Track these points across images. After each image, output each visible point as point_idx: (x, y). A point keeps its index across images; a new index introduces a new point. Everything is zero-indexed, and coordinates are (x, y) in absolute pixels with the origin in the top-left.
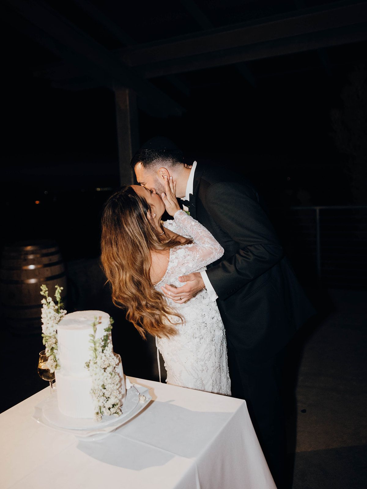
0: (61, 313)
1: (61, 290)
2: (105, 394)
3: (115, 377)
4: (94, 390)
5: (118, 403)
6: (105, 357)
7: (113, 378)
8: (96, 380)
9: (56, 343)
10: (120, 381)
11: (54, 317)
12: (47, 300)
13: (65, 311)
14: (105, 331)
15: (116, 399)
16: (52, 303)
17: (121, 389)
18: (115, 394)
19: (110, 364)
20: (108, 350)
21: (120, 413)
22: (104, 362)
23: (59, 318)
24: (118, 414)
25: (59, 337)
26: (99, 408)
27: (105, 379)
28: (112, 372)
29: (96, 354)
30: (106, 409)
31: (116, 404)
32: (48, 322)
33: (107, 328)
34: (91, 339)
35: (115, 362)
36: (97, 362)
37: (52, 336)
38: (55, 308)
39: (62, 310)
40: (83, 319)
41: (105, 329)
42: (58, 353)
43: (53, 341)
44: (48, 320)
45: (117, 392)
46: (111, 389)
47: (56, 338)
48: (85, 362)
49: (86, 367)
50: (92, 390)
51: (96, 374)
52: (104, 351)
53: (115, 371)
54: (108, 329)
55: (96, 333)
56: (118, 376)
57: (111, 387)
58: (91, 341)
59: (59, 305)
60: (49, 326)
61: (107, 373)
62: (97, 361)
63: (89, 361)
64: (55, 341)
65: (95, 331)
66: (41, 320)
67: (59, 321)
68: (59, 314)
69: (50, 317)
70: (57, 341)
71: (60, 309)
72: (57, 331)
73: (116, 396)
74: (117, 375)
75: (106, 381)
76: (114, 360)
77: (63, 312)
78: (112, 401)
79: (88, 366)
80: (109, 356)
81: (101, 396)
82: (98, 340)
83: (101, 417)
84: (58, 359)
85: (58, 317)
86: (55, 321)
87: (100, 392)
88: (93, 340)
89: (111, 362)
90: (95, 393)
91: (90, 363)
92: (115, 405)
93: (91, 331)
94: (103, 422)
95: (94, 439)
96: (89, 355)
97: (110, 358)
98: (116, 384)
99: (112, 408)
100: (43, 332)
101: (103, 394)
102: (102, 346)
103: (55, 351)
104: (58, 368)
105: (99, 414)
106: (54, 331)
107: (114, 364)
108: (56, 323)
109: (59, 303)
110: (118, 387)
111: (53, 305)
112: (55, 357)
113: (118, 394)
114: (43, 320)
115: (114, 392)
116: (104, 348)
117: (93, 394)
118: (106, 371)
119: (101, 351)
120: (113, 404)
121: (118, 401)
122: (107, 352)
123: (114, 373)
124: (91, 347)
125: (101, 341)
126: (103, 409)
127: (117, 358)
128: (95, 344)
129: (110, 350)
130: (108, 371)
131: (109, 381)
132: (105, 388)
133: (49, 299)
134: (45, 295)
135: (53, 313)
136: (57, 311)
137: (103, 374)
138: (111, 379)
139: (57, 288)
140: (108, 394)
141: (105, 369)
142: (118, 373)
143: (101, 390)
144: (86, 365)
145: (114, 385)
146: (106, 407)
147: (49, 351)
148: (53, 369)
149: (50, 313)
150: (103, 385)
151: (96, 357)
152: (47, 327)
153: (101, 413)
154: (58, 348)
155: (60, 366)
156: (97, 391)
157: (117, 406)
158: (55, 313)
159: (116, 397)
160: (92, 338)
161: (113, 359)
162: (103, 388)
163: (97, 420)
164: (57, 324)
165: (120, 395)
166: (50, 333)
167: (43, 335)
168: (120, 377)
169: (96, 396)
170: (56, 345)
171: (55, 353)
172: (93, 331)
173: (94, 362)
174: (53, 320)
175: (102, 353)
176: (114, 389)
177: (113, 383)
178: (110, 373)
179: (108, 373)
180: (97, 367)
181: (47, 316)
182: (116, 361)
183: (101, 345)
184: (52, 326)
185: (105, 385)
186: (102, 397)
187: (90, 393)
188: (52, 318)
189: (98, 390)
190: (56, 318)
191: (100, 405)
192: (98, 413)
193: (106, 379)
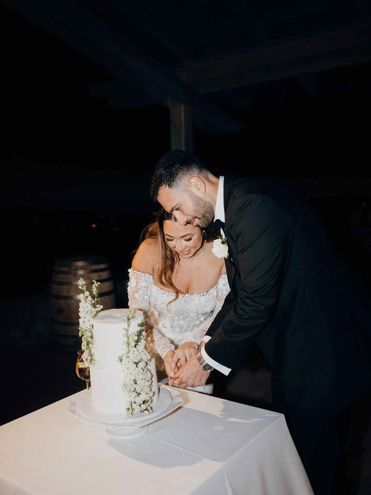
0: (97, 308)
1: (98, 285)
2: (136, 389)
3: (147, 373)
4: (126, 384)
5: (149, 400)
6: (137, 351)
7: (145, 374)
8: (127, 374)
9: (92, 337)
10: (151, 379)
11: (91, 311)
12: (85, 294)
13: (102, 307)
14: (139, 326)
15: (147, 395)
16: (90, 298)
17: (152, 386)
18: (146, 390)
19: (142, 359)
20: (140, 345)
21: (150, 410)
22: (136, 356)
23: (96, 313)
24: (149, 412)
25: (95, 331)
26: (130, 404)
27: (136, 374)
28: (144, 368)
29: (129, 348)
30: (136, 405)
31: (146, 400)
32: (85, 316)
33: (140, 323)
34: (124, 334)
35: (147, 358)
36: (129, 357)
37: (88, 330)
38: (91, 303)
39: (98, 305)
40: (118, 315)
41: (138, 324)
42: (93, 348)
43: (89, 335)
44: (85, 314)
45: (148, 389)
46: (142, 385)
47: (92, 333)
48: (118, 356)
49: (119, 361)
50: (123, 384)
51: (128, 369)
52: (137, 346)
53: (147, 367)
54: (142, 324)
55: (129, 327)
56: (150, 373)
57: (143, 382)
58: (125, 335)
59: (96, 300)
60: (86, 320)
61: (139, 370)
62: (129, 355)
63: (122, 355)
64: (91, 334)
65: (129, 325)
66: (79, 314)
67: (95, 316)
68: (95, 308)
69: (87, 311)
70: (92, 335)
71: (97, 305)
72: (93, 325)
73: (147, 392)
74: (149, 371)
75: (137, 376)
76: (147, 356)
77: (99, 307)
78: (143, 397)
79: (121, 360)
80: (141, 351)
81: (132, 392)
82: (131, 334)
83: (132, 413)
84: (94, 354)
85: (94, 312)
86: (92, 315)
87: (132, 387)
88: (127, 335)
89: (142, 356)
90: (126, 388)
91: (122, 357)
92: (146, 402)
93: (125, 325)
94: (133, 418)
95: (126, 438)
96: (122, 349)
97: (142, 353)
98: (147, 380)
99: (142, 405)
100: (80, 326)
101: (134, 389)
102: (135, 341)
103: (90, 345)
104: (93, 362)
105: (130, 410)
106: (90, 325)
107: (146, 359)
108: (92, 317)
109: (96, 298)
110: (149, 383)
111: (90, 300)
112: (90, 351)
113: (149, 390)
114: (80, 314)
115: (145, 389)
116: (136, 343)
117: (125, 389)
118: (138, 366)
119: (134, 346)
120: (143, 400)
121: (149, 398)
122: (139, 347)
123: (145, 369)
124: (125, 341)
125: (134, 335)
126: (134, 406)
127: (149, 354)
128: (128, 339)
129: (142, 345)
130: (140, 366)
131: (141, 376)
132: (136, 384)
133: (86, 294)
134: (83, 289)
135: (90, 307)
136: (94, 306)
137: (135, 369)
138: (143, 375)
139: (94, 283)
140: (139, 390)
141: (137, 364)
142: (150, 369)
143: (132, 385)
144: (119, 359)
145: (145, 381)
146: (137, 403)
147: (85, 345)
148: (88, 363)
149: (87, 307)
150: (135, 380)
151: (129, 352)
152: (84, 321)
153: (132, 409)
154: (94, 343)
155: (95, 361)
156: (128, 385)
157: (148, 403)
158: (92, 307)
159: (147, 394)
160: (126, 332)
161: (145, 354)
162: (135, 384)
163: (128, 415)
164: (94, 318)
165: (151, 392)
166: (87, 327)
167: (79, 328)
168: (151, 373)
169: (127, 391)
170: (91, 339)
171: (91, 347)
172: (127, 326)
173: (126, 356)
174: (90, 314)
175: (134, 347)
176: (146, 385)
177: (145, 379)
178: (142, 369)
179: (140, 368)
180: (129, 361)
181: (84, 310)
182: (148, 356)
183: (134, 339)
184: (89, 321)
185: (136, 380)
186: (134, 392)
187: (122, 387)
188: (89, 312)
189: (130, 385)
190: (93, 312)
191: (131, 401)
192: (128, 409)
193: (138, 374)
